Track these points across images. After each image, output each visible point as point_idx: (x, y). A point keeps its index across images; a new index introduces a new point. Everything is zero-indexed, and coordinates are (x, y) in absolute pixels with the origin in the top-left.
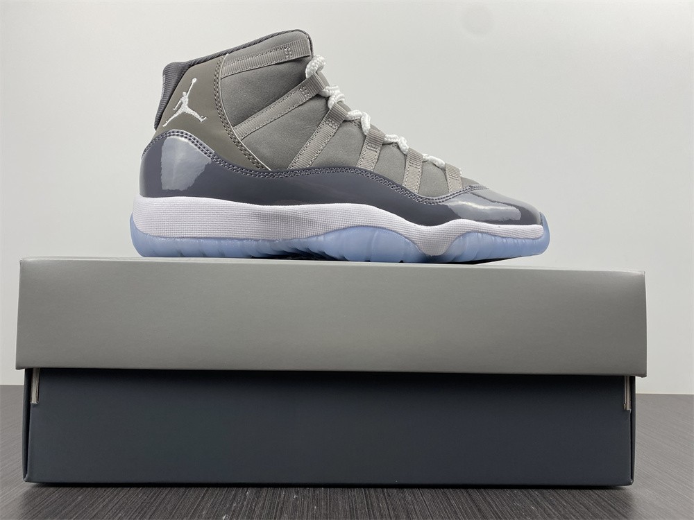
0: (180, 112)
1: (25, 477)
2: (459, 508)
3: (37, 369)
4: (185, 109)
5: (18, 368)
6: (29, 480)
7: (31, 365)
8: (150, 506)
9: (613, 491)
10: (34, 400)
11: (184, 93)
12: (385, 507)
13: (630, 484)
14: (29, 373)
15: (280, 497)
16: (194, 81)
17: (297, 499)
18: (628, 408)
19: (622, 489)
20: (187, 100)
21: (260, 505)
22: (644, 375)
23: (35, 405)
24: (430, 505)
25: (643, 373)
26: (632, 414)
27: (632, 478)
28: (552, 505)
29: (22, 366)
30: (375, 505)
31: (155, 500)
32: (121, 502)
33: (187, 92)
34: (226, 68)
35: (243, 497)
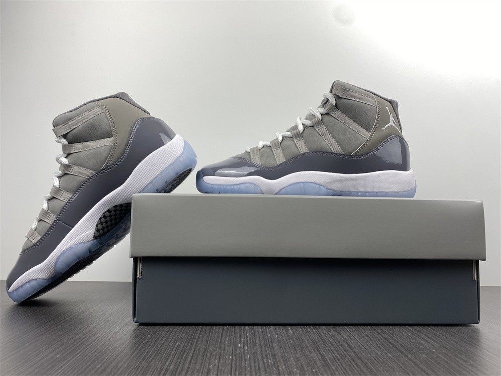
1: (134, 320)
3: (140, 257)
5: (130, 257)
6: (136, 322)
7: (136, 256)
10: (139, 275)
13: (478, 323)
14: (136, 260)
18: (476, 279)
22: (484, 260)
23: (139, 279)
25: (484, 258)
27: (479, 320)
29: (132, 256)
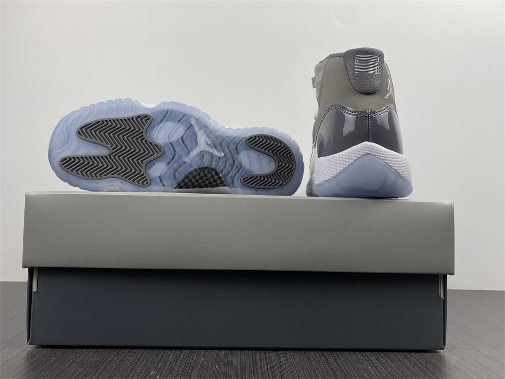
1: (28, 341)
2: (318, 368)
3: (37, 268)
5: (24, 267)
6: (31, 344)
7: (32, 265)
8: (101, 365)
9: (431, 354)
10: (34, 289)
12: (266, 367)
13: (443, 349)
14: (31, 271)
15: (192, 359)
17: (204, 361)
18: (442, 296)
19: (437, 352)
21: (178, 364)
22: (452, 274)
23: (35, 293)
24: (297, 366)
25: (452, 272)
26: (445, 301)
27: (444, 345)
28: (384, 366)
29: (26, 266)
30: (259, 365)
31: (105, 361)
32: (82, 362)
35: (167, 359)
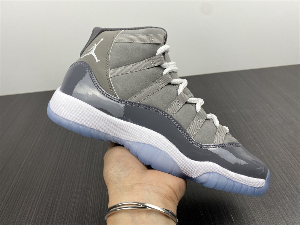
0: (90, 53)
4: (93, 53)
11: (95, 44)
16: (102, 39)
20: (95, 48)
33: (97, 44)
34: (119, 37)
